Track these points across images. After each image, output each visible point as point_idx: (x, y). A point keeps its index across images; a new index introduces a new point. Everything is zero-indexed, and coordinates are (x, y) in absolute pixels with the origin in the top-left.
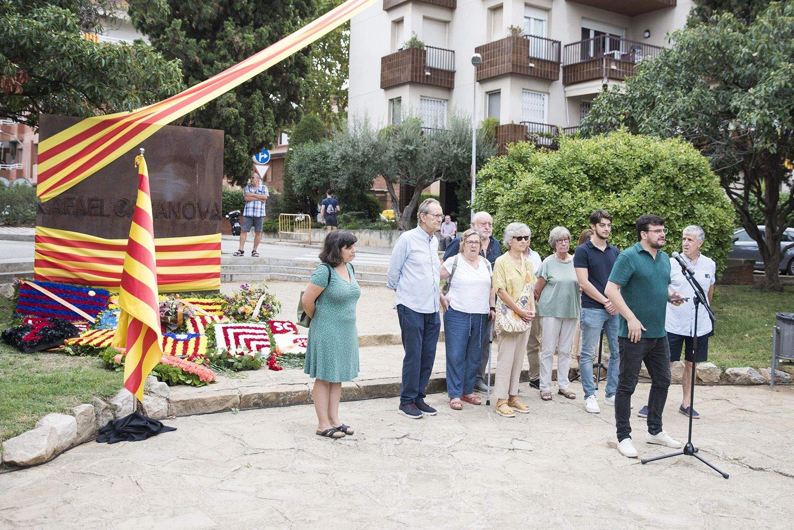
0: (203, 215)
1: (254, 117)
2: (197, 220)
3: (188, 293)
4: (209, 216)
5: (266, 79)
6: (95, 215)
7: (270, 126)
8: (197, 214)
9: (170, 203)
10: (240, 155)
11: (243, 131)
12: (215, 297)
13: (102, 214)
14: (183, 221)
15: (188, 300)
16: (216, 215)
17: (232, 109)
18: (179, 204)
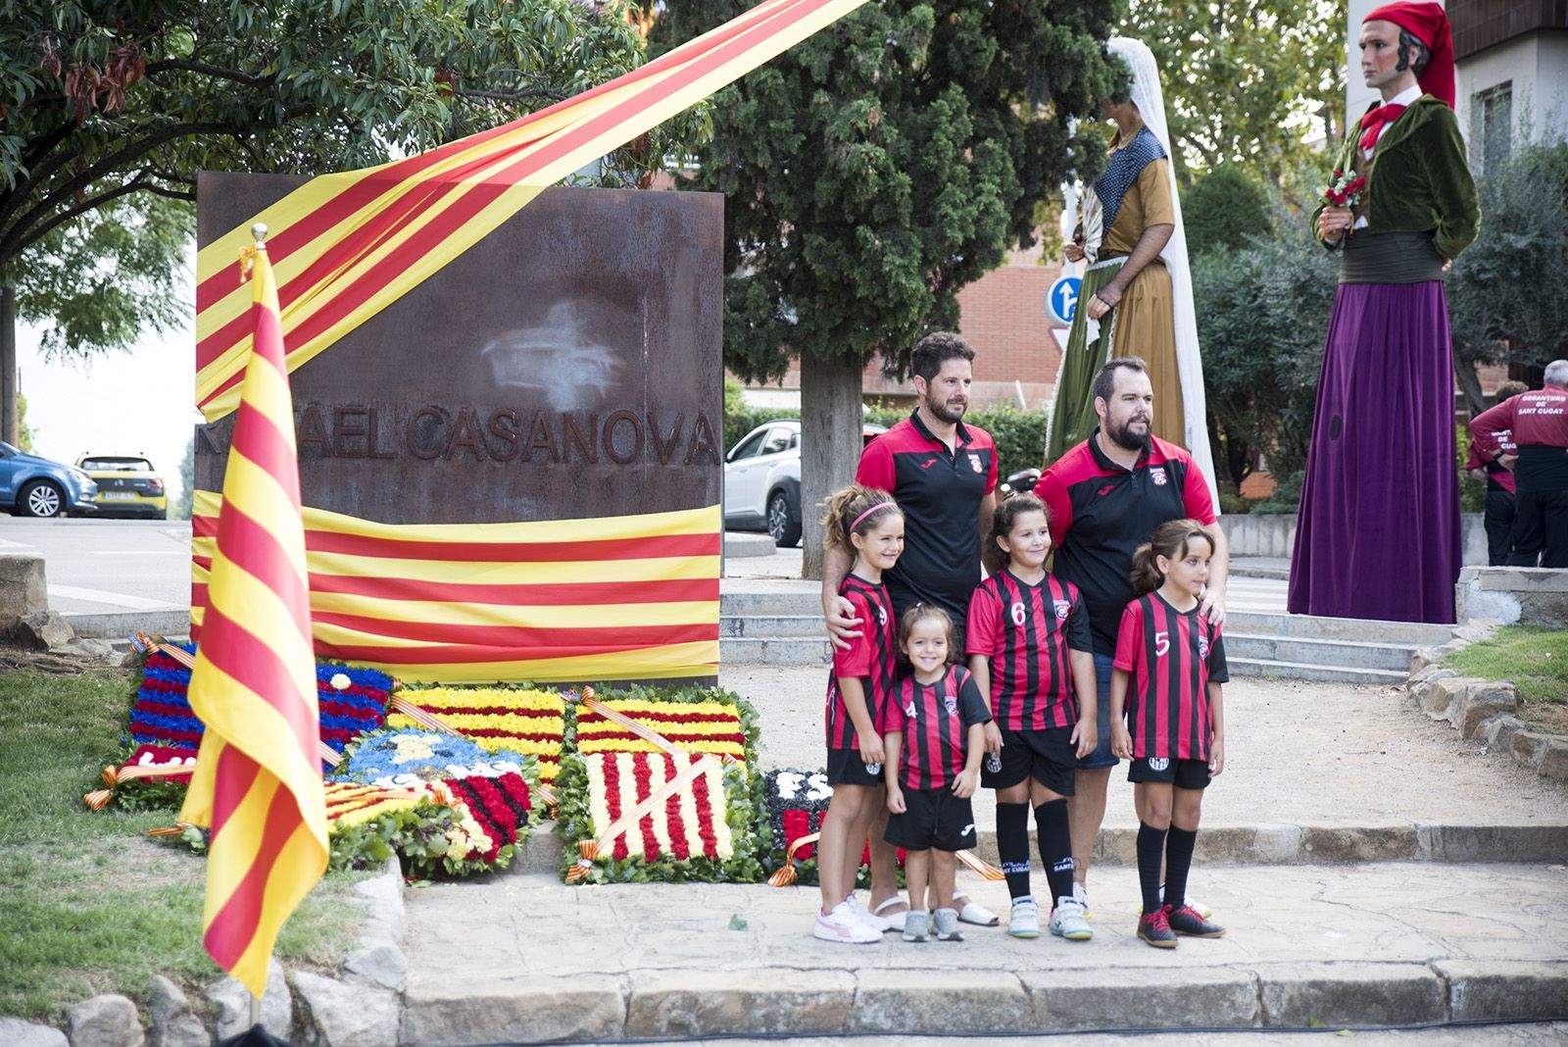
0: (664, 451)
1: (939, 168)
2: (647, 465)
3: (622, 686)
4: (682, 452)
5: (977, 51)
6: (354, 455)
7: (990, 192)
8: (647, 449)
9: (567, 417)
10: (897, 284)
11: (905, 212)
12: (700, 699)
13: (372, 454)
14: (605, 468)
15: (618, 705)
16: (703, 449)
17: (868, 146)
18: (593, 419)
